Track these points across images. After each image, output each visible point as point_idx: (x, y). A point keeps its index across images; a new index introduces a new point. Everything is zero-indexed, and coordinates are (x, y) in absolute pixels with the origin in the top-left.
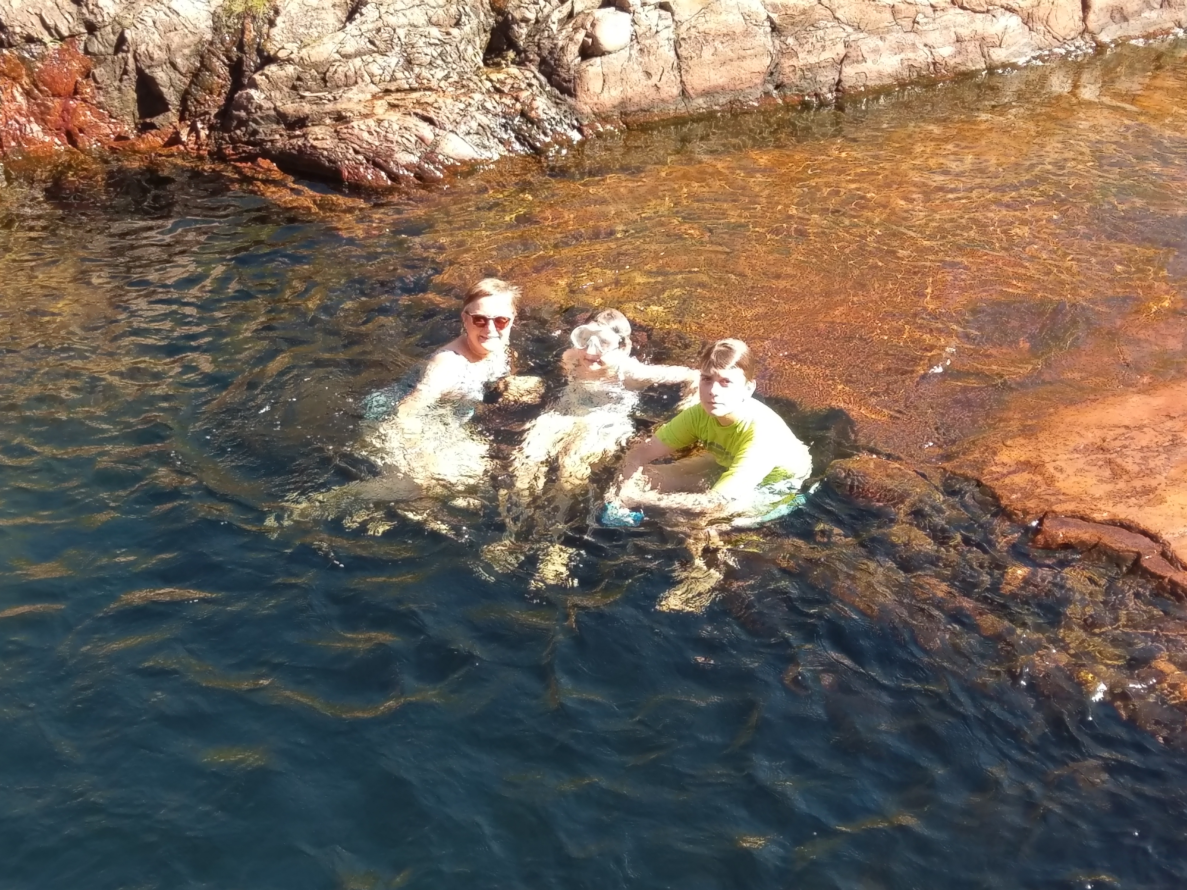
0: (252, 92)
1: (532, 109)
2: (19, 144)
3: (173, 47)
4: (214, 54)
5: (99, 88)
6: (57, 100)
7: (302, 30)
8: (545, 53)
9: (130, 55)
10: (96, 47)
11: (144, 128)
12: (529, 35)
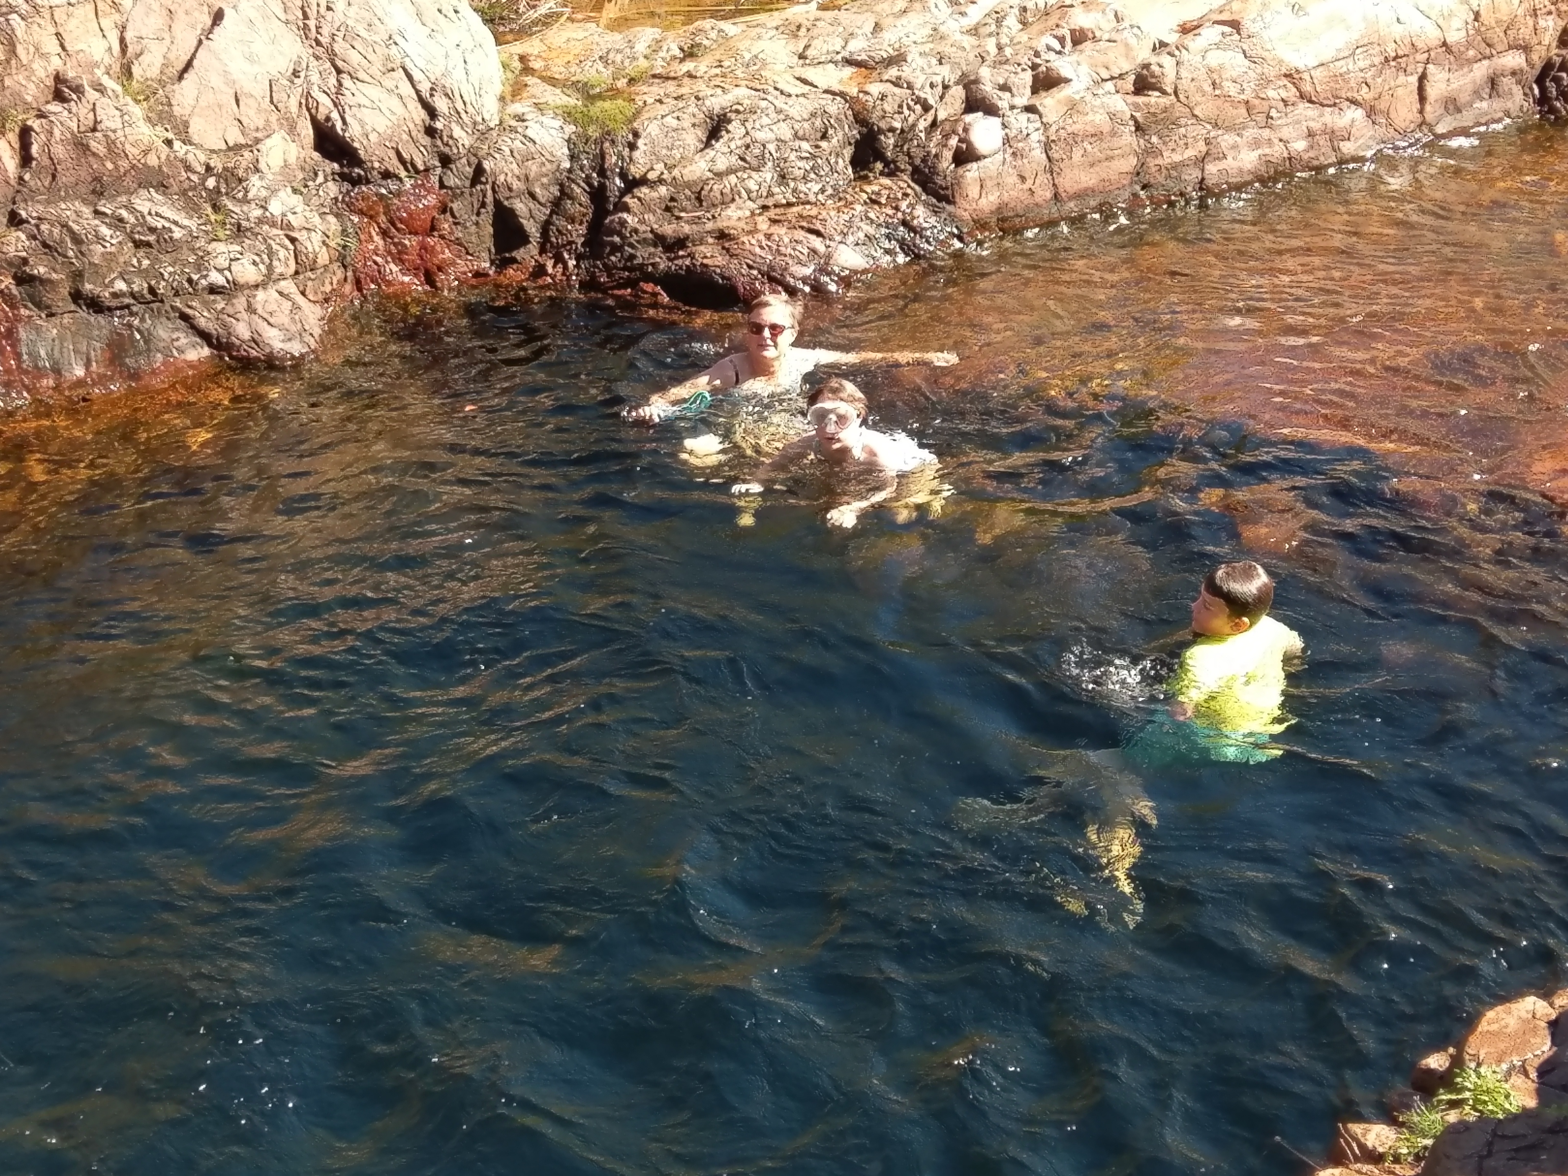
0: (625, 215)
1: (913, 218)
2: (379, 285)
3: (532, 175)
4: (573, 181)
5: (456, 224)
6: (414, 238)
7: (664, 152)
8: (918, 162)
9: (488, 187)
10: (452, 180)
11: (503, 263)
12: (896, 146)
